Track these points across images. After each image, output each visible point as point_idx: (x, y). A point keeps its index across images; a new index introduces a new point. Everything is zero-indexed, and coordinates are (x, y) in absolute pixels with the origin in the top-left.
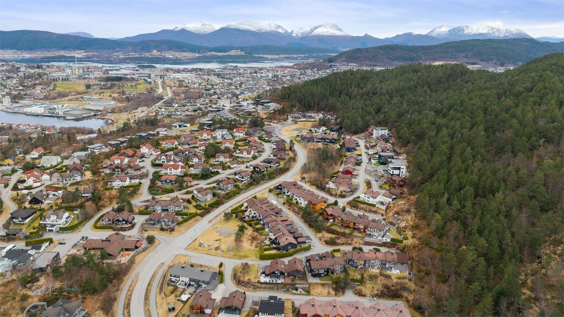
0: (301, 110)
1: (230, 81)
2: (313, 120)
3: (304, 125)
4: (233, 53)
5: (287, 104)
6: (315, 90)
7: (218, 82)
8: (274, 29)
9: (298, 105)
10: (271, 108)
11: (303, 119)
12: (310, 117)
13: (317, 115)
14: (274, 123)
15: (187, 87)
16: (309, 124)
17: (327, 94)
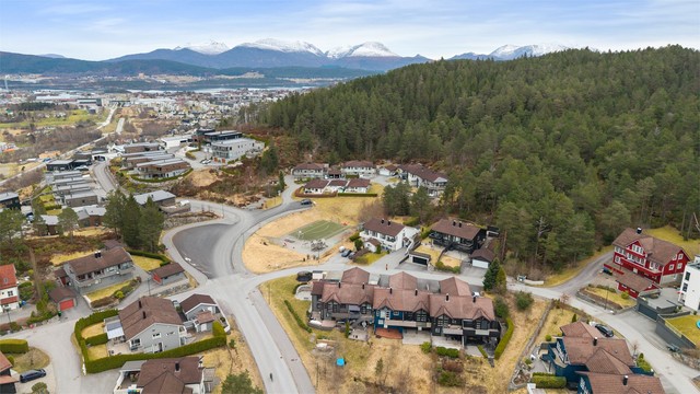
0: (328, 156)
1: (227, 107)
2: (363, 190)
3: (336, 210)
4: (249, 75)
5: (285, 140)
6: (364, 103)
7: (207, 109)
8: (304, 48)
9: (317, 142)
10: (232, 155)
11: (333, 189)
12: (356, 180)
13: (373, 170)
14: (231, 204)
15: (154, 117)
16: (353, 207)
17: (398, 111)
